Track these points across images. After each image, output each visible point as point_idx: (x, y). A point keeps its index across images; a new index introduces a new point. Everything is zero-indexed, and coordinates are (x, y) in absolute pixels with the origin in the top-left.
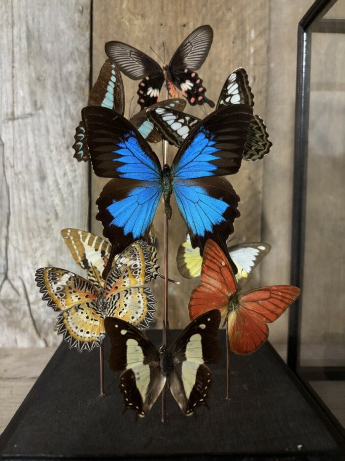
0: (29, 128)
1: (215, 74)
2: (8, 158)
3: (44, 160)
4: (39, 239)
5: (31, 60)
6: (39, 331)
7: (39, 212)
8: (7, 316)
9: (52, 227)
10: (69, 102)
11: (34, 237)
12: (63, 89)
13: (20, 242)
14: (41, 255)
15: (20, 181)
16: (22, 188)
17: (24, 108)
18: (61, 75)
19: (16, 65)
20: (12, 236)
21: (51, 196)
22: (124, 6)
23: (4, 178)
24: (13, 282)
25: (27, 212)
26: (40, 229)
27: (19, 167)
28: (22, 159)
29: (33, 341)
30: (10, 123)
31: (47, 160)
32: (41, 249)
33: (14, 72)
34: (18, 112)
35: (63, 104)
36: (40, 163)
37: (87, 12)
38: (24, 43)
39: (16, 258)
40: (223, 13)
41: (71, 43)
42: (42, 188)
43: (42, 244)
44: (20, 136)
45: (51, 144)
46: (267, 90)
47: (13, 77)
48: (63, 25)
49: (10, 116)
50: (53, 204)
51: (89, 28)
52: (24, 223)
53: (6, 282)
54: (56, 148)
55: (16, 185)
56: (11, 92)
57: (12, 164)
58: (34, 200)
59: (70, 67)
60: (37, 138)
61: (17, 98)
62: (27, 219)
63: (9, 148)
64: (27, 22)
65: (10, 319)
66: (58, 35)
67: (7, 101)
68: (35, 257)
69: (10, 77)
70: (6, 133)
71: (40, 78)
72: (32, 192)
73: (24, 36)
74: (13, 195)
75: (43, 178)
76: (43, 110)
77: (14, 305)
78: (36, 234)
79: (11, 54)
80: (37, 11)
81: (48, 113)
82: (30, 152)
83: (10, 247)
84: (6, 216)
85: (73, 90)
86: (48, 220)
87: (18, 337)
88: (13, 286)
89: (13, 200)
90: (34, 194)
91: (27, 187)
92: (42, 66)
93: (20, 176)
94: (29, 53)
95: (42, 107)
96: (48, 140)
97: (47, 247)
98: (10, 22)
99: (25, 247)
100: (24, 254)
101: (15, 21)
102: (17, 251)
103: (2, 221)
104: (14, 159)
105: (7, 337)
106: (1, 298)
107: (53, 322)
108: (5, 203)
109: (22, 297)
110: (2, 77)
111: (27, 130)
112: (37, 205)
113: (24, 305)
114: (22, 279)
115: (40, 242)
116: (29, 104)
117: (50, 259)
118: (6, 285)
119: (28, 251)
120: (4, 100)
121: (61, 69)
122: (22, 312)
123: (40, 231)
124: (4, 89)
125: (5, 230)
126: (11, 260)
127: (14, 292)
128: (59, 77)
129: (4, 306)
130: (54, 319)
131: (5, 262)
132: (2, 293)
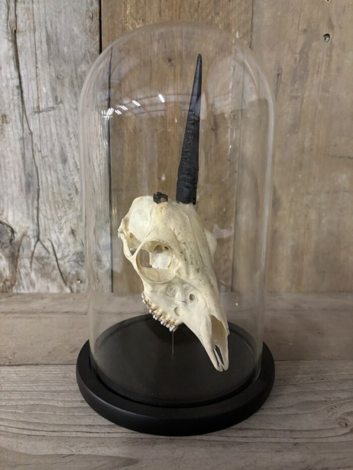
0: (52, 119)
2: (36, 144)
3: (65, 146)
4: (63, 209)
5: (51, 61)
6: (65, 281)
7: (62, 188)
8: (40, 269)
9: (74, 199)
11: (59, 208)
13: (48, 212)
14: (65, 222)
15: (47, 163)
16: (48, 169)
17: (47, 103)
18: (76, 74)
19: (39, 65)
20: (42, 207)
21: (72, 175)
22: (128, 12)
23: (34, 161)
24: (43, 243)
25: (53, 188)
26: (64, 201)
27: (45, 152)
28: (47, 145)
29: (61, 288)
30: (37, 115)
31: (67, 145)
32: (65, 217)
33: (38, 71)
34: (43, 106)
36: (62, 149)
37: (96, 18)
38: (45, 47)
39: (45, 224)
40: (212, 17)
41: (84, 46)
42: (64, 169)
44: (45, 126)
45: (70, 133)
47: (37, 76)
48: (76, 30)
49: (36, 110)
50: (73, 182)
51: (98, 33)
52: (50, 196)
53: (39, 243)
54: (75, 136)
55: (43, 167)
56: (36, 88)
57: (39, 149)
58: (58, 179)
60: (58, 127)
61: (41, 94)
62: (53, 193)
63: (37, 136)
64: (46, 28)
65: (43, 272)
66: (73, 39)
67: (33, 97)
68: (61, 223)
69: (35, 77)
70: (33, 123)
71: (59, 77)
72: (56, 171)
73: (44, 40)
74: (41, 175)
75: (65, 161)
76: (63, 104)
77: (45, 260)
78: (61, 205)
79: (34, 56)
80: (54, 18)
81: (67, 107)
82: (54, 139)
83: (41, 215)
84: (36, 191)
86: (70, 195)
87: (50, 285)
88: (44, 246)
89: (41, 178)
90: (58, 174)
91: (52, 168)
92: (61, 66)
93: (46, 159)
94: (49, 55)
95: (61, 102)
96: (67, 129)
97: (70, 216)
98: (32, 28)
99: (52, 215)
100: (52, 221)
101: (36, 27)
102: (46, 219)
103: (33, 196)
104: (40, 145)
105: (41, 285)
106: (36, 254)
107: (76, 274)
108: (35, 181)
109: (52, 255)
110: (28, 76)
111: (50, 121)
112: (61, 182)
113: (53, 260)
114: (50, 241)
115: (64, 212)
116: (51, 99)
117: (72, 225)
118: (39, 245)
119: (55, 219)
120: (31, 95)
121: (76, 69)
122: (52, 265)
123: (63, 204)
124: (30, 86)
125: (36, 202)
126: (42, 226)
127: (45, 251)
128: (75, 76)
129: (38, 261)
130: (77, 272)
131: (37, 228)
132: (35, 251)
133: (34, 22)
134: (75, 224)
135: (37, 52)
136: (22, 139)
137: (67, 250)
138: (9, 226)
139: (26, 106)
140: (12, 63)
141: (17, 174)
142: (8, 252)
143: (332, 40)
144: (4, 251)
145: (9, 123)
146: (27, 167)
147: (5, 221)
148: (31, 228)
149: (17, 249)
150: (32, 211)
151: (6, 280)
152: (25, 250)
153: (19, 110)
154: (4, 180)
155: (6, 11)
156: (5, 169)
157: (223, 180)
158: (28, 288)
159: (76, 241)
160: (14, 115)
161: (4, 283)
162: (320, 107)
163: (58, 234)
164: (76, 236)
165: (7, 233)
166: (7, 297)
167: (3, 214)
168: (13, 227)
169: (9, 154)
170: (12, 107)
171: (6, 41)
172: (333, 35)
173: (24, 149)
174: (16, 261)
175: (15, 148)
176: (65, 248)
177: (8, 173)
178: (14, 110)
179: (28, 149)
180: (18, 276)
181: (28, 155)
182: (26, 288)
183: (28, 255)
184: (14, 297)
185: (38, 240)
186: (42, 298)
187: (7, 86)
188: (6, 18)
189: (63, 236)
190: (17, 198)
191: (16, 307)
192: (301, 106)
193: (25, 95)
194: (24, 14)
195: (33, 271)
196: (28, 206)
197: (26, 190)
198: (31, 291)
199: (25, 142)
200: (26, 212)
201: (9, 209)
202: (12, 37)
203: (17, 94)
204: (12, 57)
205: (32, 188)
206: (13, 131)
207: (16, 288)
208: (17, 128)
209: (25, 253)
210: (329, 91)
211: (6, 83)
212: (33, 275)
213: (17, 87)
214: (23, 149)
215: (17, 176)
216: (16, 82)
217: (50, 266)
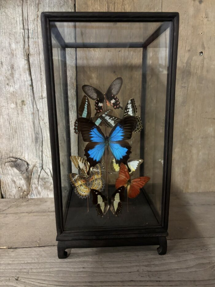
2: (40, 116)
8: (43, 184)
13: (48, 153)
15: (47, 126)
16: (47, 129)
19: (42, 74)
20: (44, 151)
23: (39, 125)
24: (45, 170)
28: (46, 116)
30: (41, 100)
33: (42, 77)
34: (44, 95)
39: (46, 160)
44: (45, 106)
47: (41, 79)
49: (41, 97)
53: (43, 170)
55: (45, 128)
56: (40, 86)
57: (43, 119)
61: (43, 89)
63: (41, 111)
65: (45, 186)
67: (39, 90)
70: (39, 105)
74: (44, 133)
77: (46, 180)
79: (40, 68)
83: (44, 155)
84: (41, 142)
87: (49, 193)
88: (45, 172)
89: (44, 135)
93: (46, 124)
98: (38, 52)
100: (50, 158)
101: (40, 52)
102: (46, 157)
103: (39, 144)
104: (43, 117)
105: (44, 193)
106: (40, 177)
107: (64, 187)
108: (41, 136)
110: (36, 79)
113: (51, 180)
114: (49, 169)
118: (43, 172)
120: (38, 90)
124: (37, 84)
125: (41, 148)
126: (44, 161)
127: (46, 174)
129: (42, 181)
131: (42, 162)
132: (40, 175)
133: (39, 49)
134: (63, 159)
135: (41, 66)
136: (33, 114)
138: (25, 161)
139: (35, 96)
140: (27, 72)
141: (30, 133)
142: (25, 176)
143: (204, 55)
144: (23, 175)
145: (26, 105)
146: (35, 129)
147: (23, 159)
148: (38, 162)
149: (30, 174)
151: (24, 191)
152: (35, 174)
153: (31, 98)
154: (23, 136)
155: (23, 43)
156: (23, 130)
158: (37, 195)
160: (29, 101)
161: (23, 193)
162: (198, 92)
164: (64, 166)
165: (25, 165)
166: (26, 201)
167: (23, 155)
168: (28, 162)
169: (26, 122)
170: (27, 96)
171: (23, 60)
172: (205, 52)
174: (30, 181)
175: (29, 119)
177: (25, 133)
178: (29, 98)
179: (36, 119)
180: (31, 189)
181: (36, 122)
182: (35, 195)
183: (36, 177)
184: (30, 201)
186: (46, 202)
187: (25, 85)
188: (23, 47)
190: (30, 146)
192: (187, 91)
193: (34, 89)
194: (33, 45)
195: (39, 186)
196: (36, 150)
197: (35, 141)
198: (38, 197)
199: (35, 115)
200: (35, 154)
201: (26, 152)
202: (27, 58)
203: (30, 89)
204: (27, 69)
205: (38, 140)
206: (28, 109)
207: (30, 195)
210: (202, 83)
211: (24, 83)
212: (39, 188)
213: (30, 86)
214: (33, 119)
215: (30, 134)
216: (30, 83)
217: (49, 183)
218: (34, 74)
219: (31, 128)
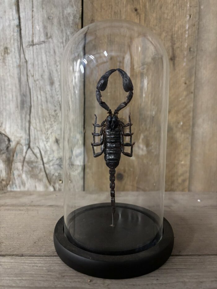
0: (43, 51)
1: (164, 13)
2: (30, 70)
3: (53, 72)
4: (50, 122)
5: (44, 6)
6: (50, 181)
7: (50, 105)
8: (30, 171)
9: (58, 115)
10: (68, 33)
11: (46, 121)
12: (64, 25)
13: (38, 124)
14: (51, 133)
15: (38, 86)
16: (39, 90)
17: (39, 37)
18: (63, 15)
19: (35, 9)
20: (33, 121)
21: (57, 95)
23: (28, 83)
24: (33, 150)
25: (42, 105)
26: (50, 116)
27: (37, 76)
28: (39, 71)
29: (46, 187)
30: (31, 47)
31: (54, 71)
32: (51, 129)
33: (33, 14)
34: (36, 41)
35: (65, 35)
36: (50, 74)
39: (35, 135)
42: (51, 90)
43: (51, 125)
44: (37, 56)
45: (57, 62)
46: (199, 24)
47: (33, 17)
49: (31, 43)
50: (58, 100)
52: (40, 112)
53: (29, 150)
54: (60, 64)
55: (35, 88)
56: (32, 27)
57: (32, 75)
58: (46, 98)
59: (69, 10)
60: (48, 57)
61: (35, 31)
62: (42, 110)
63: (31, 64)
65: (32, 173)
67: (29, 33)
68: (47, 134)
69: (31, 18)
70: (28, 54)
71: (50, 18)
72: (45, 92)
74: (33, 95)
75: (52, 83)
76: (52, 39)
77: (34, 164)
78: (48, 119)
79: (31, 2)
81: (55, 41)
82: (44, 66)
83: (32, 127)
84: (29, 108)
85: (71, 25)
86: (55, 111)
87: (37, 184)
88: (33, 153)
89: (33, 97)
90: (46, 94)
91: (42, 90)
92: (51, 10)
93: (37, 82)
94: (43, 1)
95: (51, 37)
96: (55, 58)
97: (55, 128)
99: (41, 128)
100: (40, 132)
102: (35, 130)
103: (26, 111)
104: (33, 71)
105: (30, 184)
106: (26, 160)
107: (59, 175)
108: (28, 100)
109: (40, 159)
110: (26, 17)
111: (42, 52)
112: (48, 101)
113: (41, 164)
114: (39, 148)
115: (50, 125)
116: (42, 35)
117: (56, 135)
118: (29, 151)
119: (43, 130)
120: (27, 32)
121: (63, 11)
122: (39, 168)
123: (50, 118)
124: (27, 25)
125: (28, 117)
126: (32, 136)
127: (34, 156)
128: (62, 17)
129: (28, 165)
130: (59, 173)
131: (28, 137)
132: (27, 157)
134: (59, 135)
136: (19, 66)
137: (51, 156)
138: (6, 136)
139: (23, 40)
140: (14, 8)
141: (14, 94)
142: (5, 158)
144: (2, 156)
145: (10, 53)
146: (22, 88)
147: (3, 132)
148: (24, 137)
149: (12, 154)
150: (25, 124)
151: (3, 180)
152: (19, 155)
153: (18, 43)
154: (4, 99)
156: (5, 90)
157: (180, 99)
158: (20, 187)
159: (60, 148)
160: (14, 48)
161: (1, 182)
163: (45, 143)
164: (59, 145)
165: (5, 141)
166: (3, 193)
167: (2, 127)
168: (10, 137)
169: (9, 78)
170: (12, 41)
173: (21, 75)
174: (11, 165)
175: (13, 74)
176: (50, 154)
177: (7, 94)
178: (14, 43)
179: (23, 74)
180: (12, 176)
181: (24, 79)
182: (18, 187)
183: (20, 159)
184: (7, 194)
185: (29, 147)
186: (31, 195)
187: (9, 26)
189: (49, 144)
190: (14, 114)
191: (8, 201)
193: (23, 32)
195: (24, 172)
196: (22, 119)
197: (21, 107)
198: (22, 189)
199: (21, 69)
200: (20, 125)
201: (7, 122)
203: (16, 31)
204: (14, 4)
205: (25, 105)
206: (12, 60)
207: (10, 187)
208: (15, 58)
209: (18, 158)
211: (9, 23)
212: (24, 176)
213: (17, 26)
214: (19, 74)
215: (14, 96)
216: (16, 22)
217: (38, 169)
218: (23, 10)
219: (16, 87)
